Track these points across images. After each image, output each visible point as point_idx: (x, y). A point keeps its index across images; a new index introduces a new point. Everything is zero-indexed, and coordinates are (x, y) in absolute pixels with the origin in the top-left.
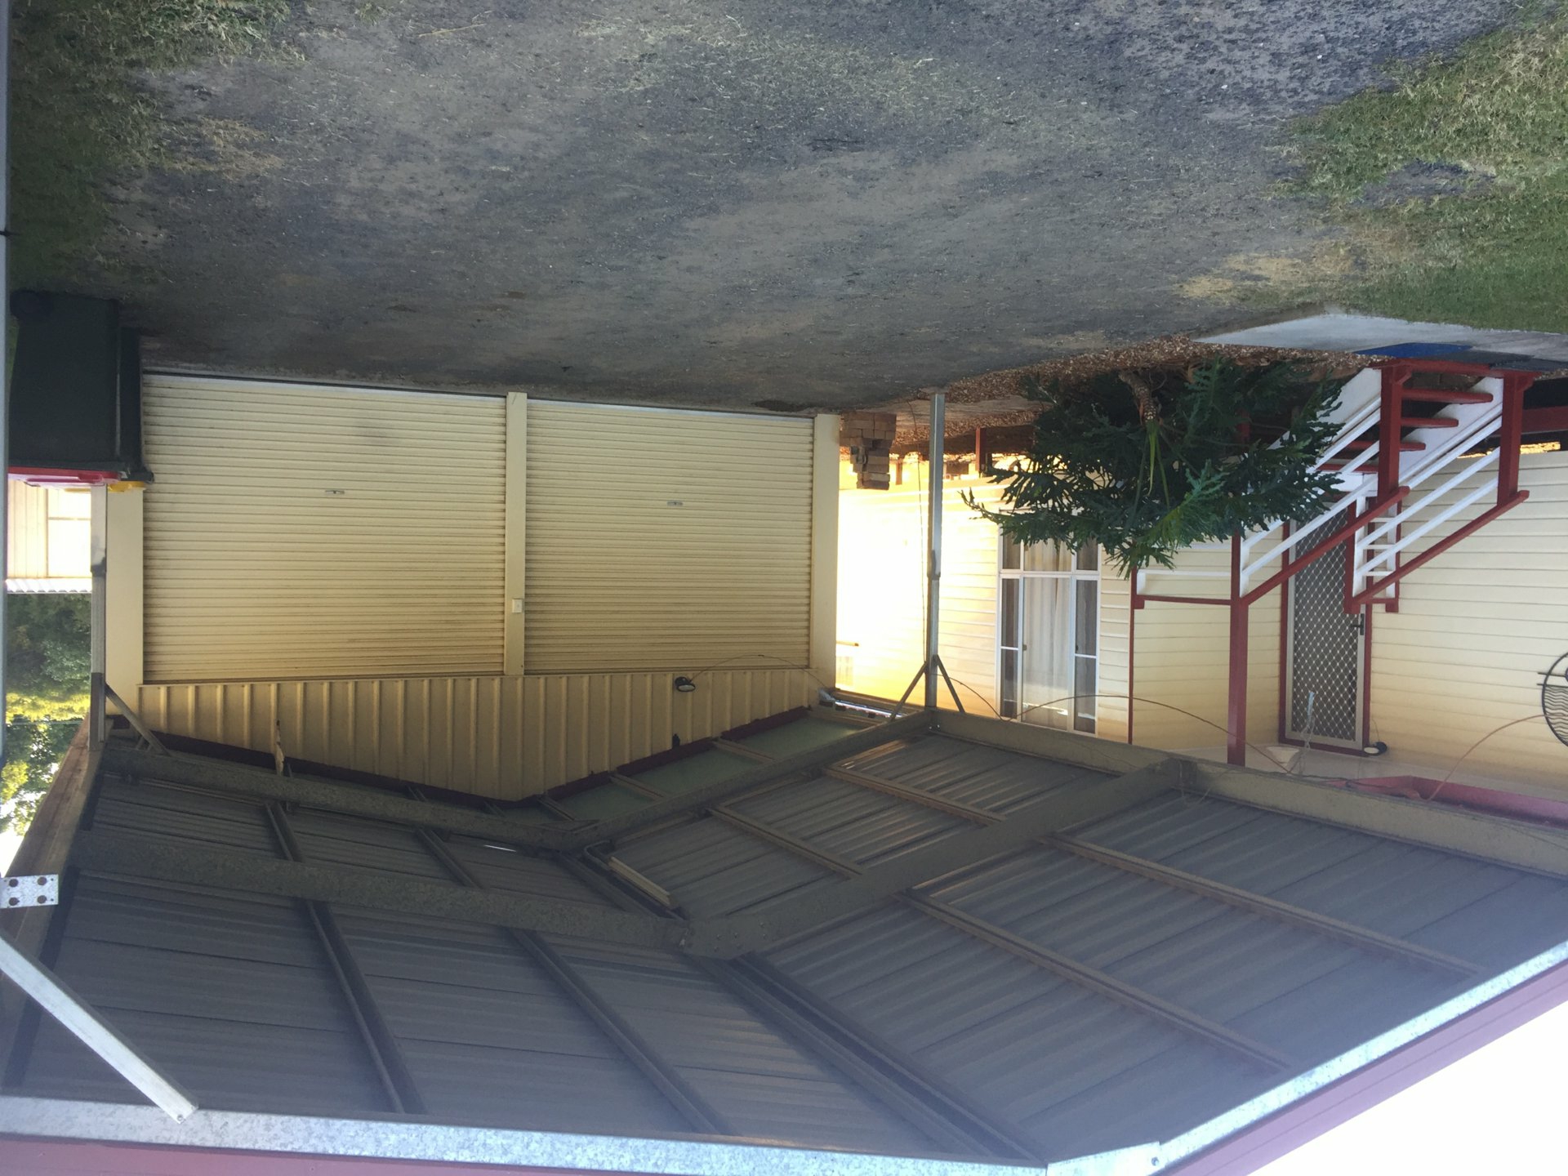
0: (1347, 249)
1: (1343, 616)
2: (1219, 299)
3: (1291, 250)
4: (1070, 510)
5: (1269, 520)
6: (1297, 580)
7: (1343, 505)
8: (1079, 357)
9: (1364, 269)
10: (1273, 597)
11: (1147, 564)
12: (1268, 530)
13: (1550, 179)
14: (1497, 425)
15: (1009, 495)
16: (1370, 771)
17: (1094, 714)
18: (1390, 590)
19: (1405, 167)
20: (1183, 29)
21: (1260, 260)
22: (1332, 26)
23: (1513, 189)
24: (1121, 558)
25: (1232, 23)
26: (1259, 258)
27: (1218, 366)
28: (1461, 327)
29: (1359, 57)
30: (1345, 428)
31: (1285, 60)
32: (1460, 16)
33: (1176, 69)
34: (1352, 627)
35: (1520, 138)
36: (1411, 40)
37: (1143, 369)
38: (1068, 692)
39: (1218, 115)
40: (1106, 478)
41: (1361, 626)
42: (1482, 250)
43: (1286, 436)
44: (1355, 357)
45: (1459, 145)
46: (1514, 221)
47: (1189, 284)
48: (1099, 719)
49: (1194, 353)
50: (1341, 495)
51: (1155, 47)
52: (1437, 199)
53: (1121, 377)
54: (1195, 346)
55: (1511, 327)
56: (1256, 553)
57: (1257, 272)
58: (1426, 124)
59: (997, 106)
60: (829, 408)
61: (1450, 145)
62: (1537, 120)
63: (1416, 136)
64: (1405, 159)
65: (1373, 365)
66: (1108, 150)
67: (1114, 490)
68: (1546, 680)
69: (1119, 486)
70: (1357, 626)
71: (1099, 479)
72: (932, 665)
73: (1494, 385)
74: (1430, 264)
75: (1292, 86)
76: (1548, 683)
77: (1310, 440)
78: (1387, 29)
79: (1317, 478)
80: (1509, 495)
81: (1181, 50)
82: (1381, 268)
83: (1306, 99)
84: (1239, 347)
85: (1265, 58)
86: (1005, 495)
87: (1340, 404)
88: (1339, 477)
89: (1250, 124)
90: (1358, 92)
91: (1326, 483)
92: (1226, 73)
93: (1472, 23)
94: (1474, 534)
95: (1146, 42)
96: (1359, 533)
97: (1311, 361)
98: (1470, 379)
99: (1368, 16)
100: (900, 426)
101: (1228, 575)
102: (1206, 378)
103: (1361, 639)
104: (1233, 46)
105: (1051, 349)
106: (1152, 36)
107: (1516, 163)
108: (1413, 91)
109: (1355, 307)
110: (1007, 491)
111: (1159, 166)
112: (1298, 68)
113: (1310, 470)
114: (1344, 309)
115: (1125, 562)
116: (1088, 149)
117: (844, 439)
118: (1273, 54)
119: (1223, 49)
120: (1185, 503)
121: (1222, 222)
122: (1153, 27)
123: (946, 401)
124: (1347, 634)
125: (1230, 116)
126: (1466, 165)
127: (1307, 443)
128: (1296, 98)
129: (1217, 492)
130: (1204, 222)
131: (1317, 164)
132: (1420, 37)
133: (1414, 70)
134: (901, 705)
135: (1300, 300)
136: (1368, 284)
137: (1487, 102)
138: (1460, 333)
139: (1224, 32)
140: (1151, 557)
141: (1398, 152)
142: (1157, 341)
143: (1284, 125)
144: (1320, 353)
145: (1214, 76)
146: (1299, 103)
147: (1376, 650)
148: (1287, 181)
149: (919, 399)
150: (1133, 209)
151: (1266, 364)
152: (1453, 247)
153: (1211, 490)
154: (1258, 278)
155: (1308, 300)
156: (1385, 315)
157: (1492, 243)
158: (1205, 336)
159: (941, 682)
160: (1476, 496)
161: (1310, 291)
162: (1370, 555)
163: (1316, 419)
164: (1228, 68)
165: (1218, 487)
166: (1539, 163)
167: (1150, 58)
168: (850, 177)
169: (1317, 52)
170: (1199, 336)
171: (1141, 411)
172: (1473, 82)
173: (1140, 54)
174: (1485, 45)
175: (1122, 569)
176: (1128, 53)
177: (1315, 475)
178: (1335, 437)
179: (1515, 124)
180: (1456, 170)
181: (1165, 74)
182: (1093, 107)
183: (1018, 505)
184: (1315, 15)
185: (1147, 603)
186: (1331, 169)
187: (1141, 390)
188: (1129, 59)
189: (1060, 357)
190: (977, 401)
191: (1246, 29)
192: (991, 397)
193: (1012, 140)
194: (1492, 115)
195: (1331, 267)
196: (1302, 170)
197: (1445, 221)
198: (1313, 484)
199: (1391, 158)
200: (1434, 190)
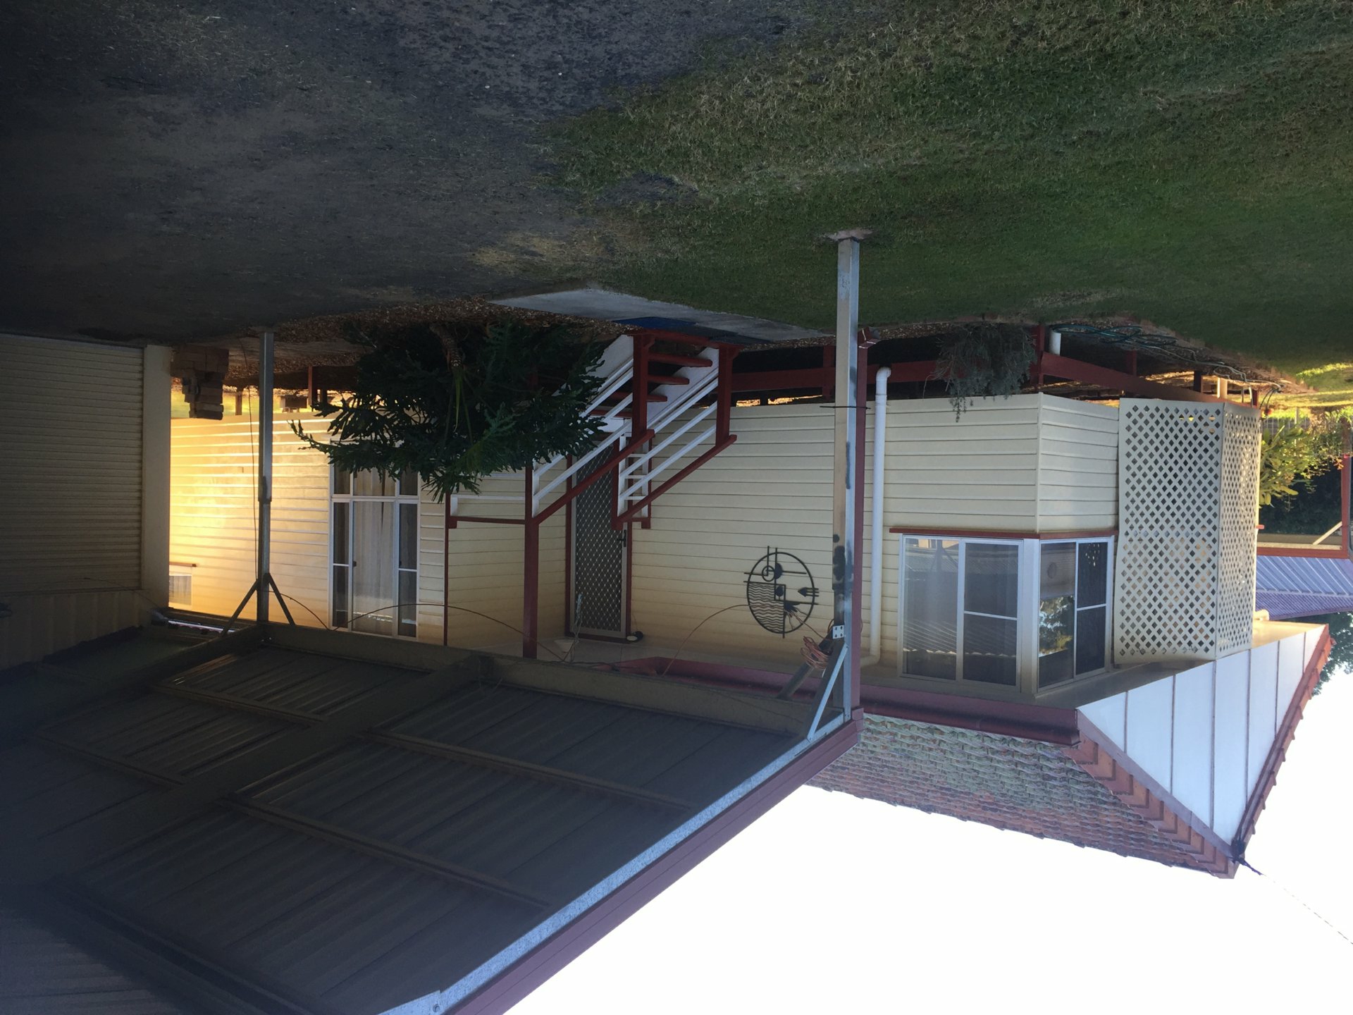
0: (598, 237)
1: (612, 532)
2: (506, 268)
3: (557, 233)
4: (392, 443)
5: (552, 454)
6: (578, 502)
7: (608, 442)
8: (394, 308)
9: (613, 255)
10: (559, 517)
11: (458, 490)
12: (550, 462)
13: (735, 197)
14: (715, 384)
15: (335, 427)
16: (630, 655)
17: (415, 619)
18: (645, 510)
19: (634, 175)
20: (447, 30)
21: (535, 239)
22: (567, 50)
23: (711, 202)
24: (436, 485)
25: (487, 32)
26: (533, 237)
27: (510, 325)
28: (686, 307)
29: (591, 79)
30: (607, 382)
31: (533, 72)
32: (661, 59)
33: (445, 65)
34: (618, 540)
35: (712, 162)
36: (628, 71)
37: (450, 323)
38: (392, 601)
39: (486, 111)
40: (422, 416)
41: (624, 540)
42: (694, 247)
43: (564, 387)
44: (614, 326)
45: (669, 163)
46: (715, 228)
47: (480, 253)
48: (419, 625)
49: (490, 312)
50: (607, 435)
51: (425, 42)
52: (659, 203)
53: (432, 329)
54: (490, 306)
55: (720, 310)
56: (544, 481)
57: (532, 249)
58: (645, 142)
59: (290, 72)
60: (160, 340)
61: (663, 161)
62: (722, 150)
63: (638, 150)
64: (632, 168)
65: (627, 333)
66: (396, 127)
67: (429, 426)
68: (750, 578)
69: (432, 422)
70: (622, 540)
71: (417, 416)
72: (263, 583)
73: (713, 354)
74: (659, 255)
75: (541, 95)
76: (751, 580)
77: (581, 390)
78: (609, 59)
79: (587, 421)
80: (724, 438)
81: (448, 49)
82: (625, 254)
83: (554, 109)
84: (526, 310)
85: (516, 69)
86: (331, 428)
87: (603, 361)
88: (604, 421)
89: (512, 123)
90: (593, 108)
91: (594, 425)
92: (487, 75)
93: (670, 65)
94: (701, 467)
95: (416, 36)
96: (622, 464)
97: (582, 326)
98: (697, 348)
99: (594, 46)
100: (233, 361)
101: (523, 499)
102: (500, 334)
103: (624, 550)
104: (489, 53)
105: (368, 299)
106: (421, 32)
107: (711, 182)
108: (632, 113)
109: (610, 284)
110: (333, 424)
111: (441, 147)
112: (544, 81)
113: (583, 415)
114: (602, 285)
115: (439, 489)
116: (378, 124)
117: (175, 370)
118: (523, 66)
119: (483, 53)
120: (484, 438)
121: (500, 203)
122: (420, 23)
123: (275, 340)
124: (614, 546)
125: (494, 113)
126: (676, 179)
127: (579, 392)
128: (545, 106)
129: (510, 430)
130: (486, 201)
131: (568, 164)
132: (633, 70)
133: (632, 96)
134: (233, 621)
135: (568, 275)
136: (617, 267)
137: (686, 131)
138: (686, 312)
139: (481, 39)
140: (460, 484)
141: (627, 162)
142: (459, 300)
143: (539, 126)
144: (588, 319)
145: (478, 76)
146: (548, 110)
147: (635, 558)
148: (547, 175)
149: (250, 336)
150: (424, 183)
151: (547, 326)
152: (675, 243)
153: (505, 428)
154: (534, 254)
155: (574, 276)
156: (632, 293)
157: (701, 243)
158: (498, 299)
159: (272, 597)
160: (702, 438)
161: (573, 269)
162: (630, 483)
163: (586, 373)
164: (489, 72)
165: (510, 426)
166: (726, 184)
167: (422, 51)
168: (150, 118)
169: (558, 70)
170: (493, 298)
171: (448, 361)
172: (675, 113)
173: (413, 46)
174: (682, 84)
175: (436, 495)
176: (402, 43)
177: (586, 418)
178: (600, 389)
179: (708, 152)
180: (670, 182)
181: (436, 68)
182: (378, 87)
183: (344, 436)
184: (553, 38)
185: (459, 523)
186: (579, 170)
187: (448, 341)
188: (404, 49)
189: (377, 307)
190: (306, 341)
191: (499, 40)
192: (318, 339)
193: (307, 106)
194: (691, 142)
195: (589, 251)
196: (557, 168)
197: (667, 222)
198: (584, 425)
199: (622, 167)
200: (654, 197)
